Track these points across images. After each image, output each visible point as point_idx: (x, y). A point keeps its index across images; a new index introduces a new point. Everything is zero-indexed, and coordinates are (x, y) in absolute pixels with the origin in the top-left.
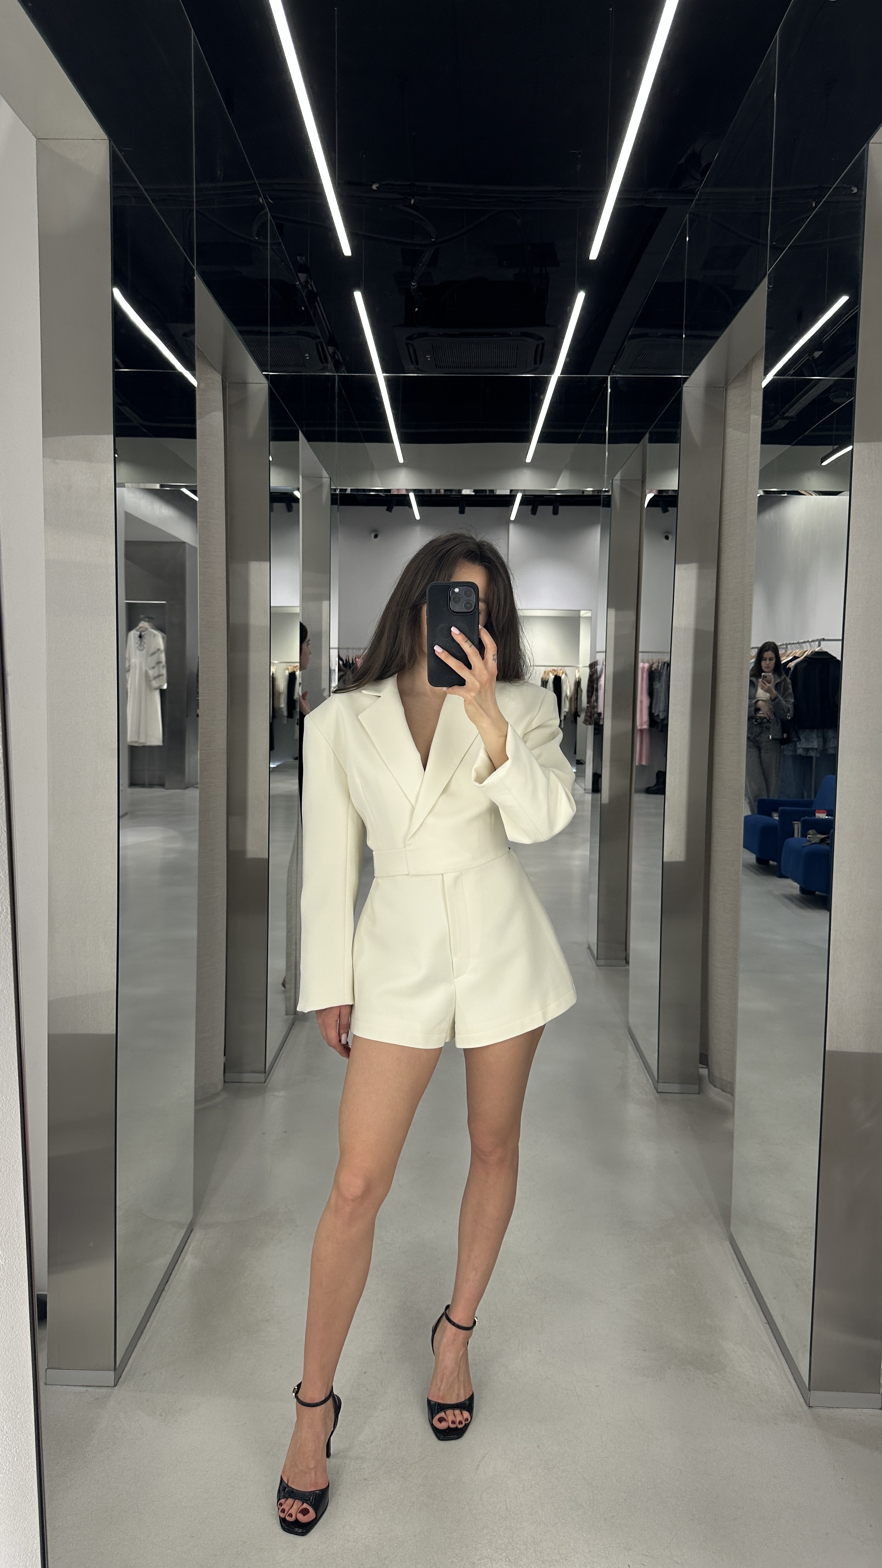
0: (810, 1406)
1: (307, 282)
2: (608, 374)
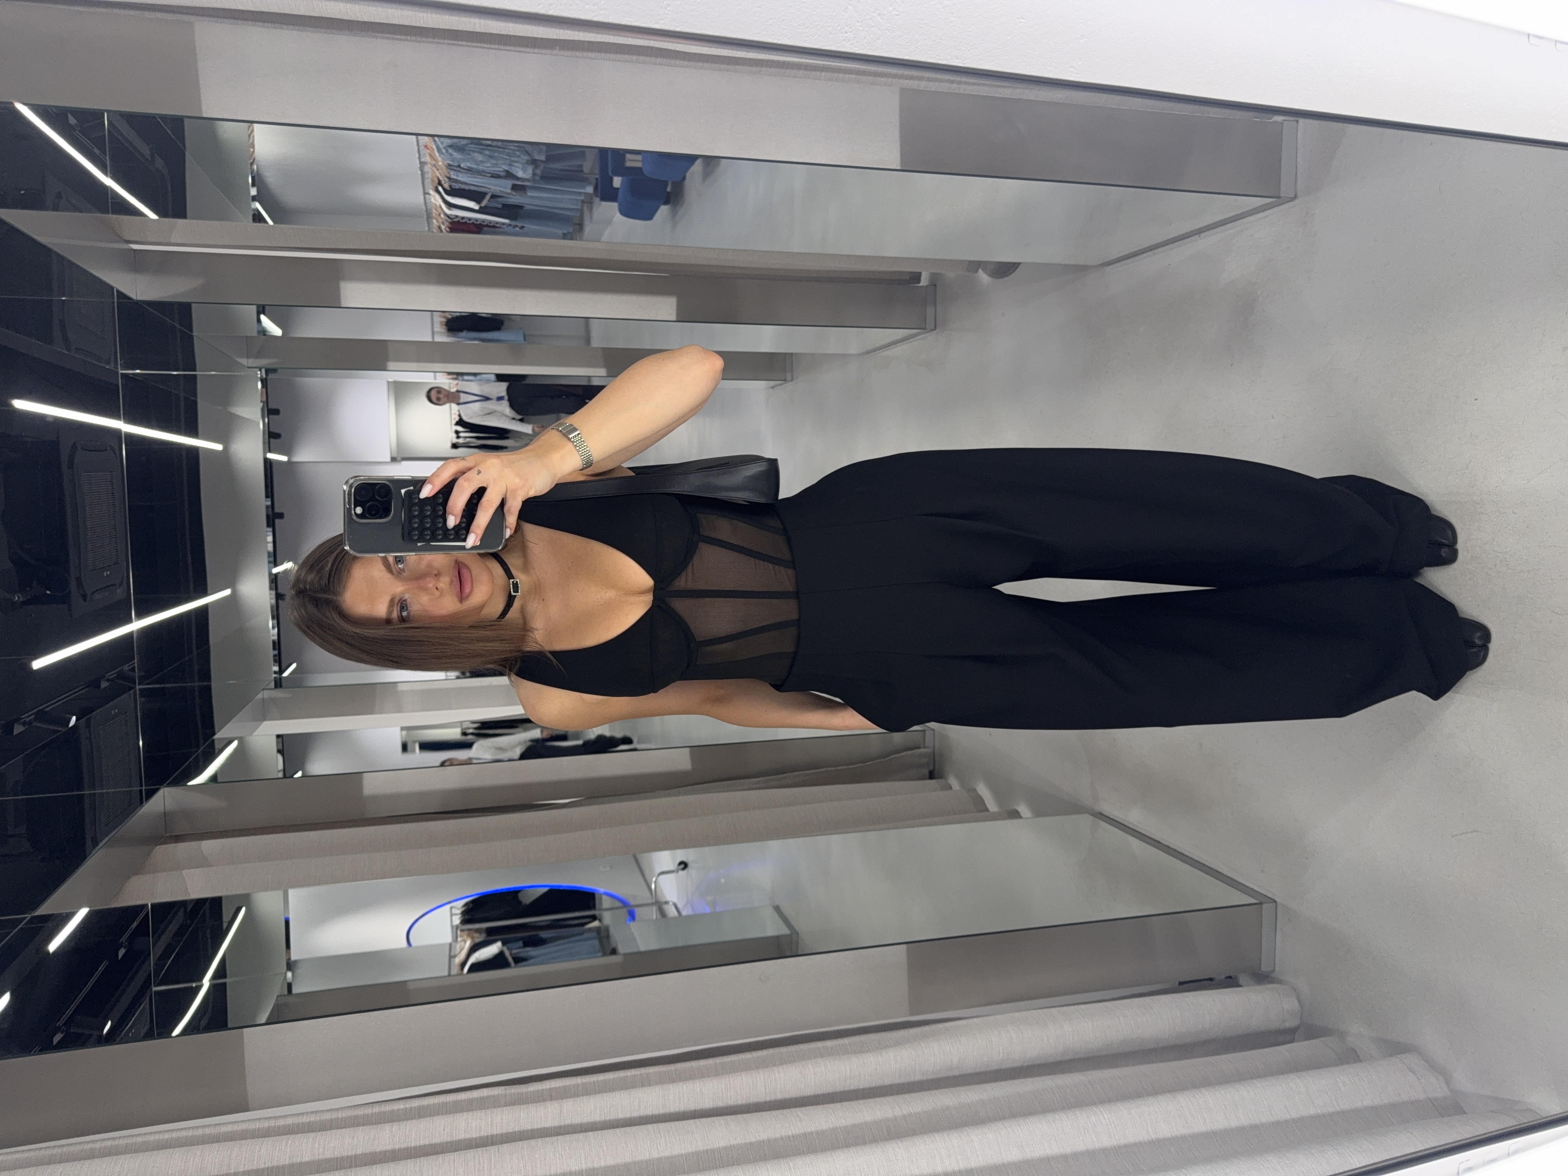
0: (1295, 198)
1: (24, 724)
2: (118, 372)
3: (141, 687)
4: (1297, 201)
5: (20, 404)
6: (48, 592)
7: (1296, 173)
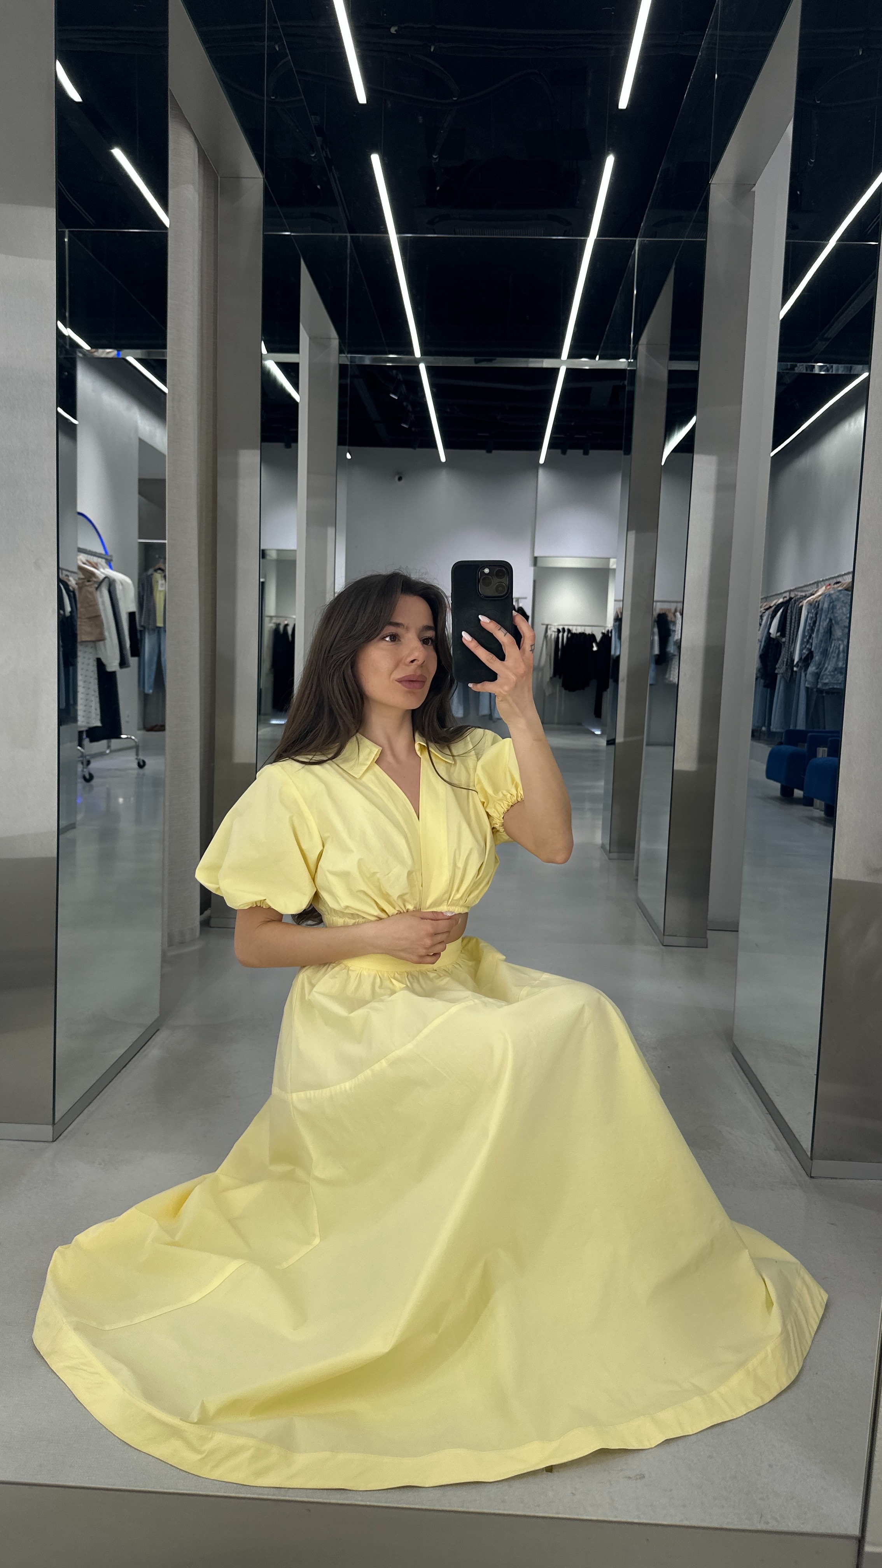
0: (811, 1177)
2: (636, 237)
3: (349, 238)
4: (807, 1178)
5: (610, 161)
6: (438, 188)
7: (836, 1178)
